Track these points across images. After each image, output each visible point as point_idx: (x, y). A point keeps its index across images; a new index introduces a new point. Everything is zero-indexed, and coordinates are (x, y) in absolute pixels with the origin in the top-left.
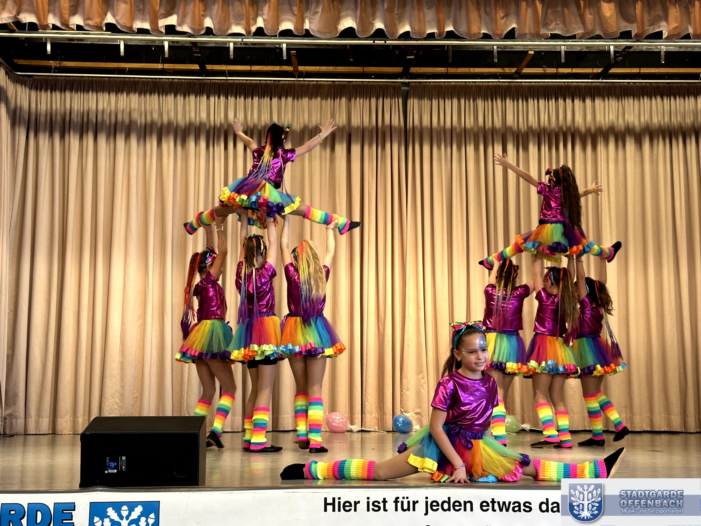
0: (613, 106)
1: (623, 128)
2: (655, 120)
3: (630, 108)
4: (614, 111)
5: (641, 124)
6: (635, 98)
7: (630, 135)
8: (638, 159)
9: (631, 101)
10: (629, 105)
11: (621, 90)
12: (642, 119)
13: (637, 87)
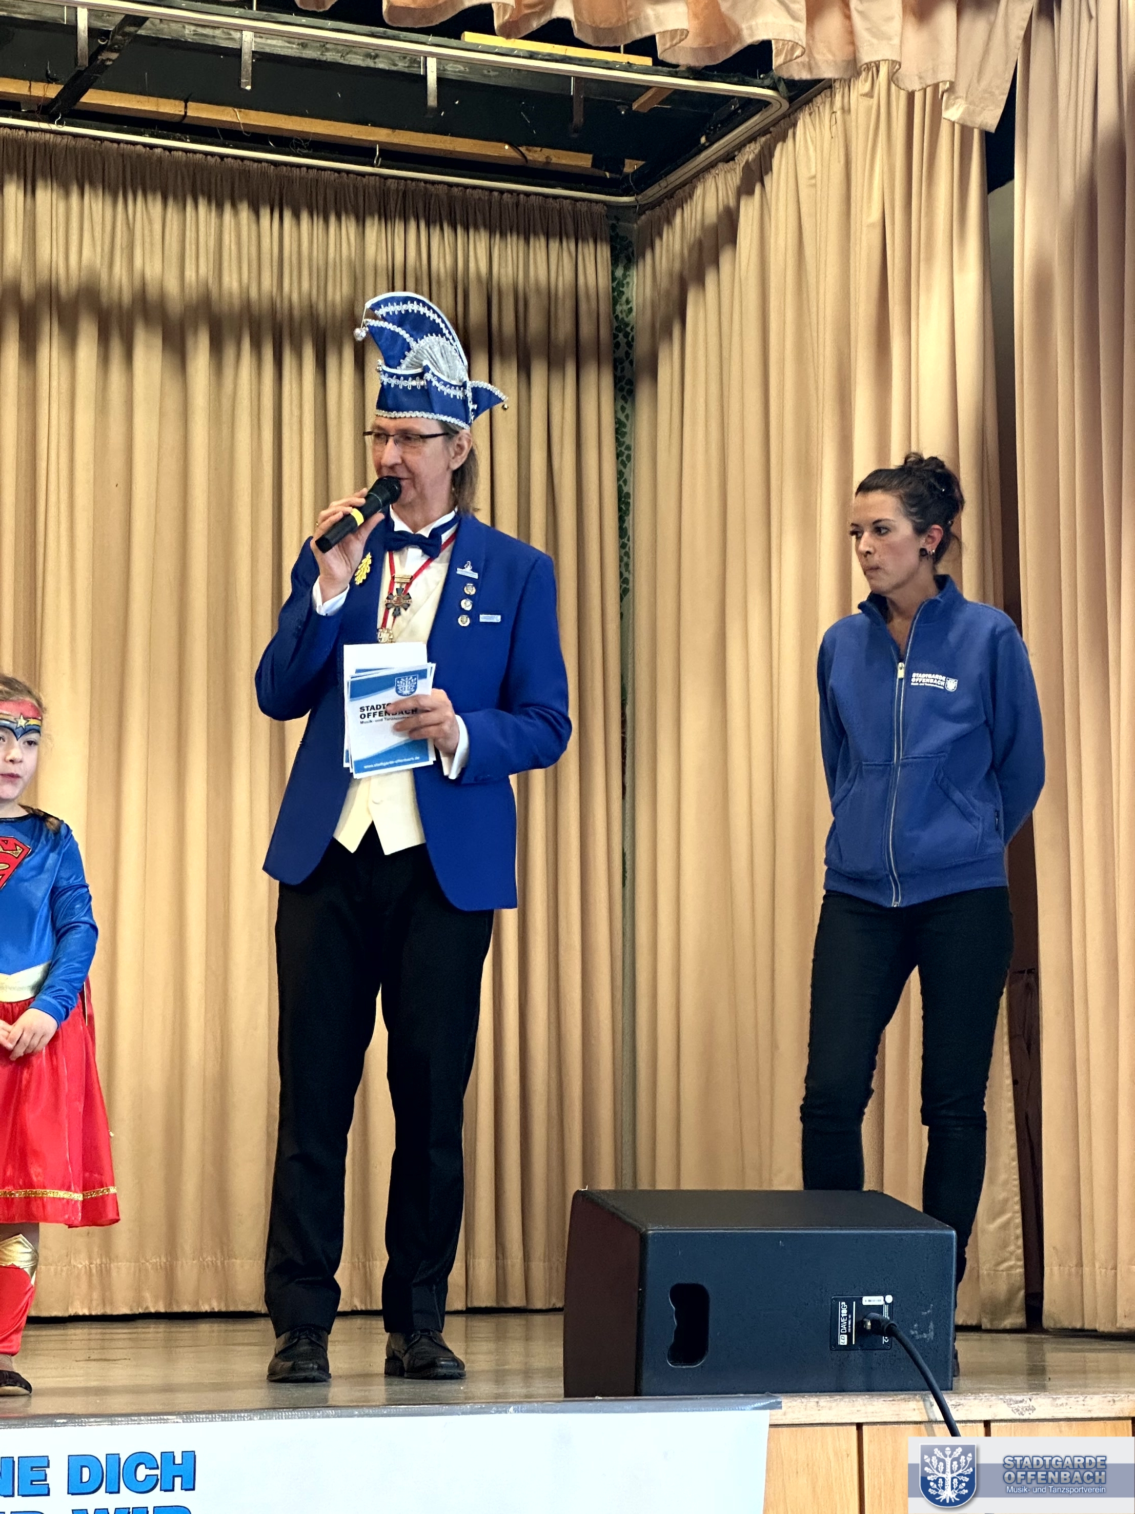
0: (97, 218)
1: (127, 298)
2: (231, 282)
3: (151, 231)
4: (98, 234)
5: (187, 291)
6: (171, 202)
7: (148, 320)
8: (172, 404)
9: (156, 207)
10: (150, 222)
11: (124, 167)
12: (190, 274)
13: (176, 163)
